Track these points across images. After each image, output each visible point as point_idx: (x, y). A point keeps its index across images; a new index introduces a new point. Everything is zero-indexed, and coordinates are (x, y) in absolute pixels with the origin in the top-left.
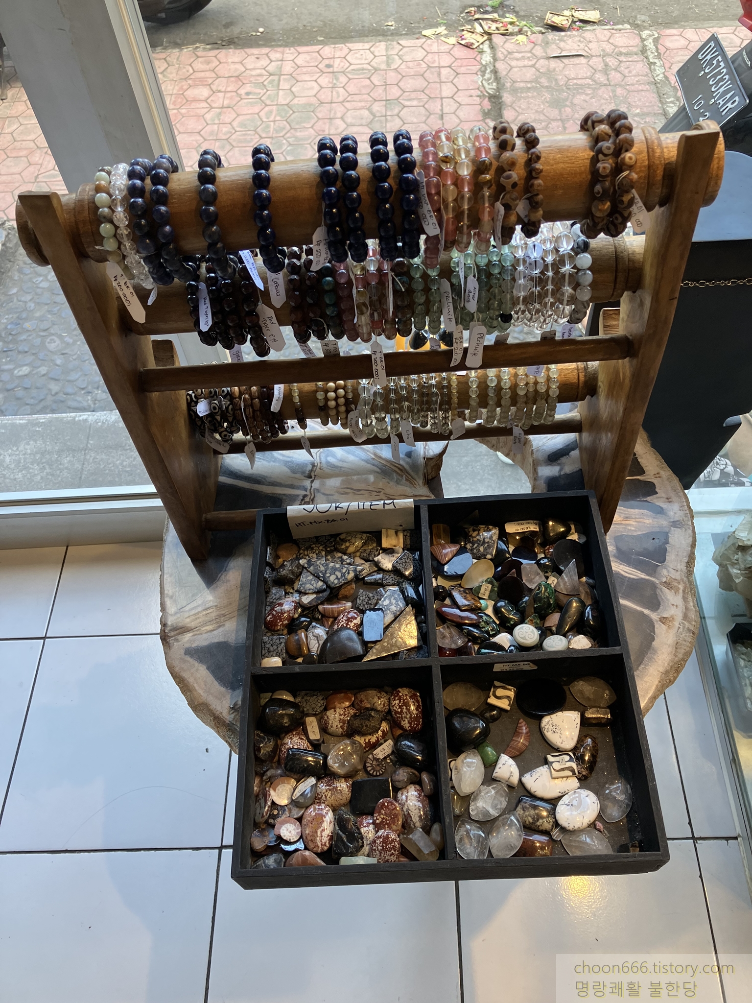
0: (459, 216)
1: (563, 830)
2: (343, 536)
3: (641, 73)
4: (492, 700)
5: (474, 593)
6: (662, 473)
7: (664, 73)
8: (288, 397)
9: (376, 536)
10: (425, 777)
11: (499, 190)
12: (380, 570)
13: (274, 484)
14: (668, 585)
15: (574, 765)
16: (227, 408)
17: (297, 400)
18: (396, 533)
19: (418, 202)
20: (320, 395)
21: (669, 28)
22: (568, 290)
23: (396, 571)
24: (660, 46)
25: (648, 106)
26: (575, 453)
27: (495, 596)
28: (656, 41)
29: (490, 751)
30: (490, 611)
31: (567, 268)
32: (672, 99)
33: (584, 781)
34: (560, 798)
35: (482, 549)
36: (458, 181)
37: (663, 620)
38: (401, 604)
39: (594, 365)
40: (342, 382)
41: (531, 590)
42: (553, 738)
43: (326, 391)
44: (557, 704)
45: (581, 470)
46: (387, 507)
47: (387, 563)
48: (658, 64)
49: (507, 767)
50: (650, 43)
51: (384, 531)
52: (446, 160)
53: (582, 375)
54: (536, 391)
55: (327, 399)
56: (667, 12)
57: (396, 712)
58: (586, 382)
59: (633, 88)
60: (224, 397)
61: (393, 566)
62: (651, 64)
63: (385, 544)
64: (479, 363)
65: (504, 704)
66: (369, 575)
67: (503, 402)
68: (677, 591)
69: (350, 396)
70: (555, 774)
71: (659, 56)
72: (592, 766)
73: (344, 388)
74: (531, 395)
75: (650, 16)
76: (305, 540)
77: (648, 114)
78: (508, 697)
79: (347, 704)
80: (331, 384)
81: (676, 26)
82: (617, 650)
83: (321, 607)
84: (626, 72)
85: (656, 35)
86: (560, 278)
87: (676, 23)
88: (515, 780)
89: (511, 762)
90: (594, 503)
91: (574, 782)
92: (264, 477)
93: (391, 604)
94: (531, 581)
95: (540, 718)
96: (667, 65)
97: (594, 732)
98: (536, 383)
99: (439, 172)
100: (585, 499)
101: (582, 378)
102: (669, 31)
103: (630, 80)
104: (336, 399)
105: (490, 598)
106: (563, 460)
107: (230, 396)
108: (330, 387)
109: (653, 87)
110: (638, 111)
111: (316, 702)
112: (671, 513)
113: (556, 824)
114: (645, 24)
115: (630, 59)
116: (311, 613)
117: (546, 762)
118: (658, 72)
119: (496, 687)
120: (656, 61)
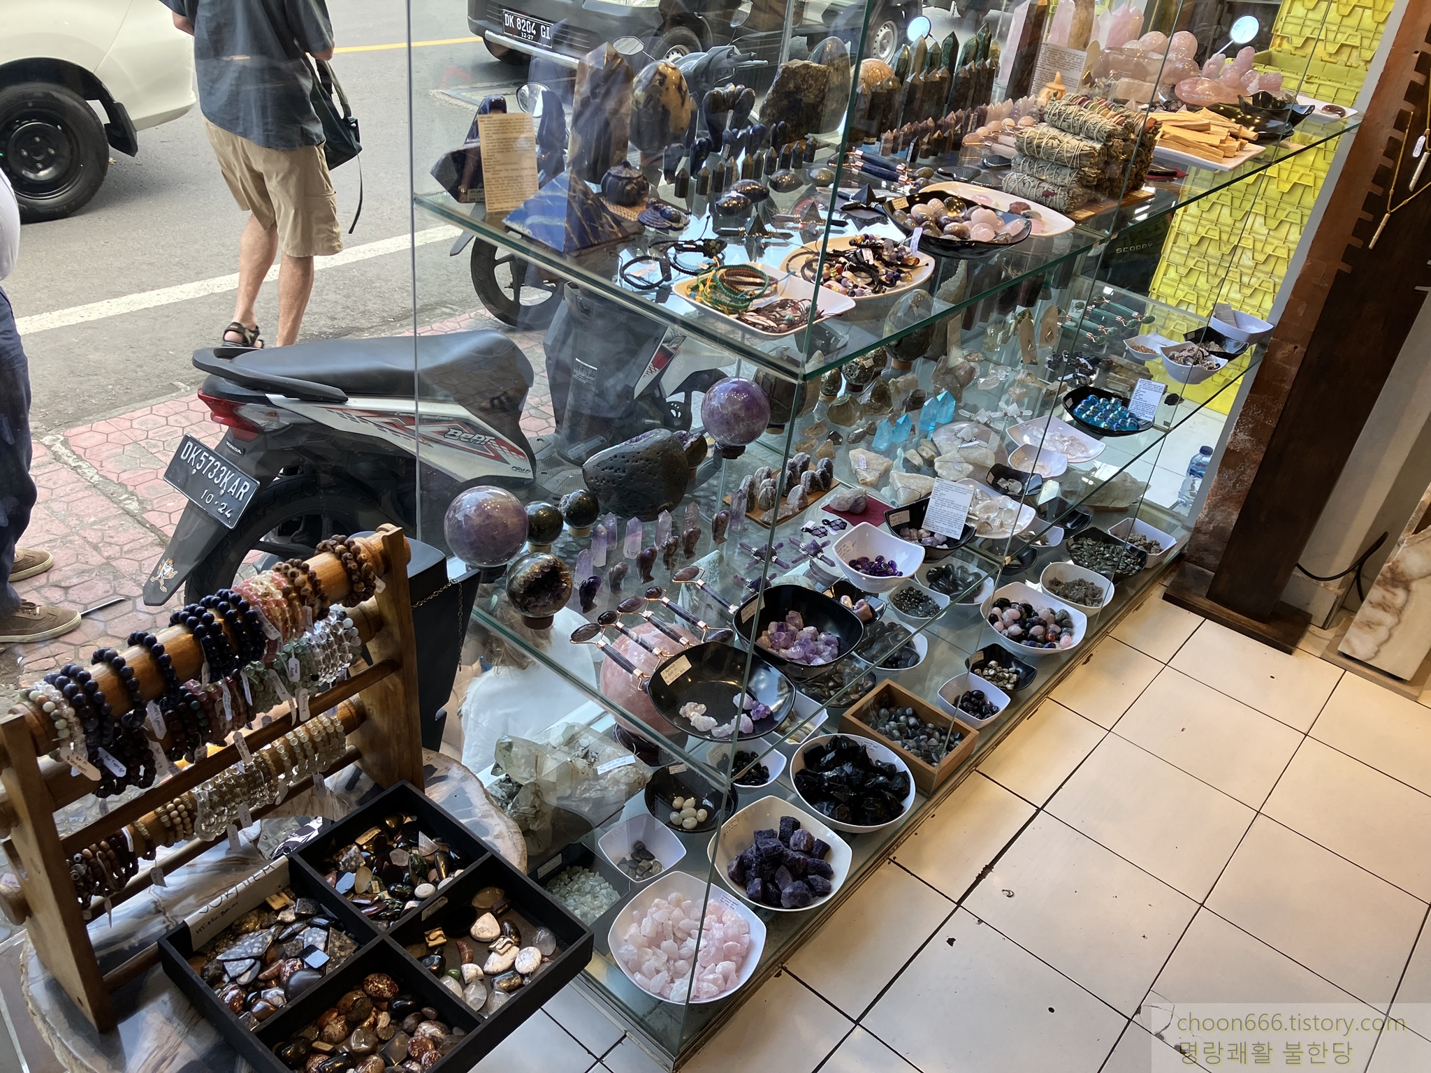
0: (285, 622)
1: (527, 975)
2: (237, 923)
3: (70, 481)
4: (431, 944)
5: (368, 893)
6: (431, 756)
7: (97, 473)
8: (136, 834)
9: (265, 908)
10: (427, 1010)
11: (302, 599)
12: (286, 925)
13: (128, 936)
14: (484, 816)
15: (509, 939)
16: (87, 871)
17: (146, 832)
18: (278, 895)
19: (261, 624)
20: (165, 819)
21: (73, 427)
22: (346, 643)
23: (300, 918)
24: (73, 448)
25: (102, 511)
26: (363, 776)
27: (383, 887)
28: (65, 443)
29: (453, 972)
30: (387, 897)
31: (341, 631)
32: (126, 496)
33: (520, 945)
34: (514, 963)
35: (353, 863)
36: (278, 603)
37: (497, 837)
38: (324, 933)
39: (355, 697)
40: (177, 800)
41: (407, 866)
42: (487, 935)
43: (168, 813)
44: (474, 916)
45: (376, 784)
46: (267, 872)
47: (289, 916)
48: (84, 466)
49: (470, 970)
50: (58, 447)
51: (268, 899)
52: (265, 595)
53: (351, 709)
54: (327, 734)
55: (171, 819)
56: (59, 412)
57: (376, 992)
58: (357, 712)
59: (70, 498)
60: (80, 863)
61: (296, 914)
62: (75, 468)
63: (276, 906)
64: (309, 715)
65: (441, 940)
66: (280, 934)
67: (308, 753)
68: (492, 816)
69: (190, 806)
70: (501, 951)
71: (79, 458)
72: (518, 934)
73: (182, 803)
74: (325, 739)
75: (40, 421)
76: (205, 947)
77: (108, 519)
78: (440, 935)
79: (335, 1014)
80: (170, 805)
81: (80, 423)
82: (488, 855)
83: (261, 976)
84: (50, 484)
85: (62, 438)
86: (339, 640)
87: (78, 419)
88: (481, 972)
89: (470, 965)
90: (409, 786)
91: (516, 949)
92: (115, 937)
93: (314, 938)
94: (403, 861)
95: (469, 933)
96: (97, 465)
97: (504, 917)
98: (325, 728)
99: (265, 603)
100: (403, 787)
101: (353, 711)
102: (74, 431)
103: (58, 492)
104: (179, 815)
105: (381, 890)
106: (358, 784)
107: (85, 859)
108: (171, 808)
109: (93, 489)
110: (92, 519)
111: (311, 1032)
112: (455, 775)
113: (523, 976)
114: (39, 430)
115: (46, 470)
116: (256, 986)
117: (490, 951)
118: (91, 475)
119: (428, 935)
120: (80, 463)
